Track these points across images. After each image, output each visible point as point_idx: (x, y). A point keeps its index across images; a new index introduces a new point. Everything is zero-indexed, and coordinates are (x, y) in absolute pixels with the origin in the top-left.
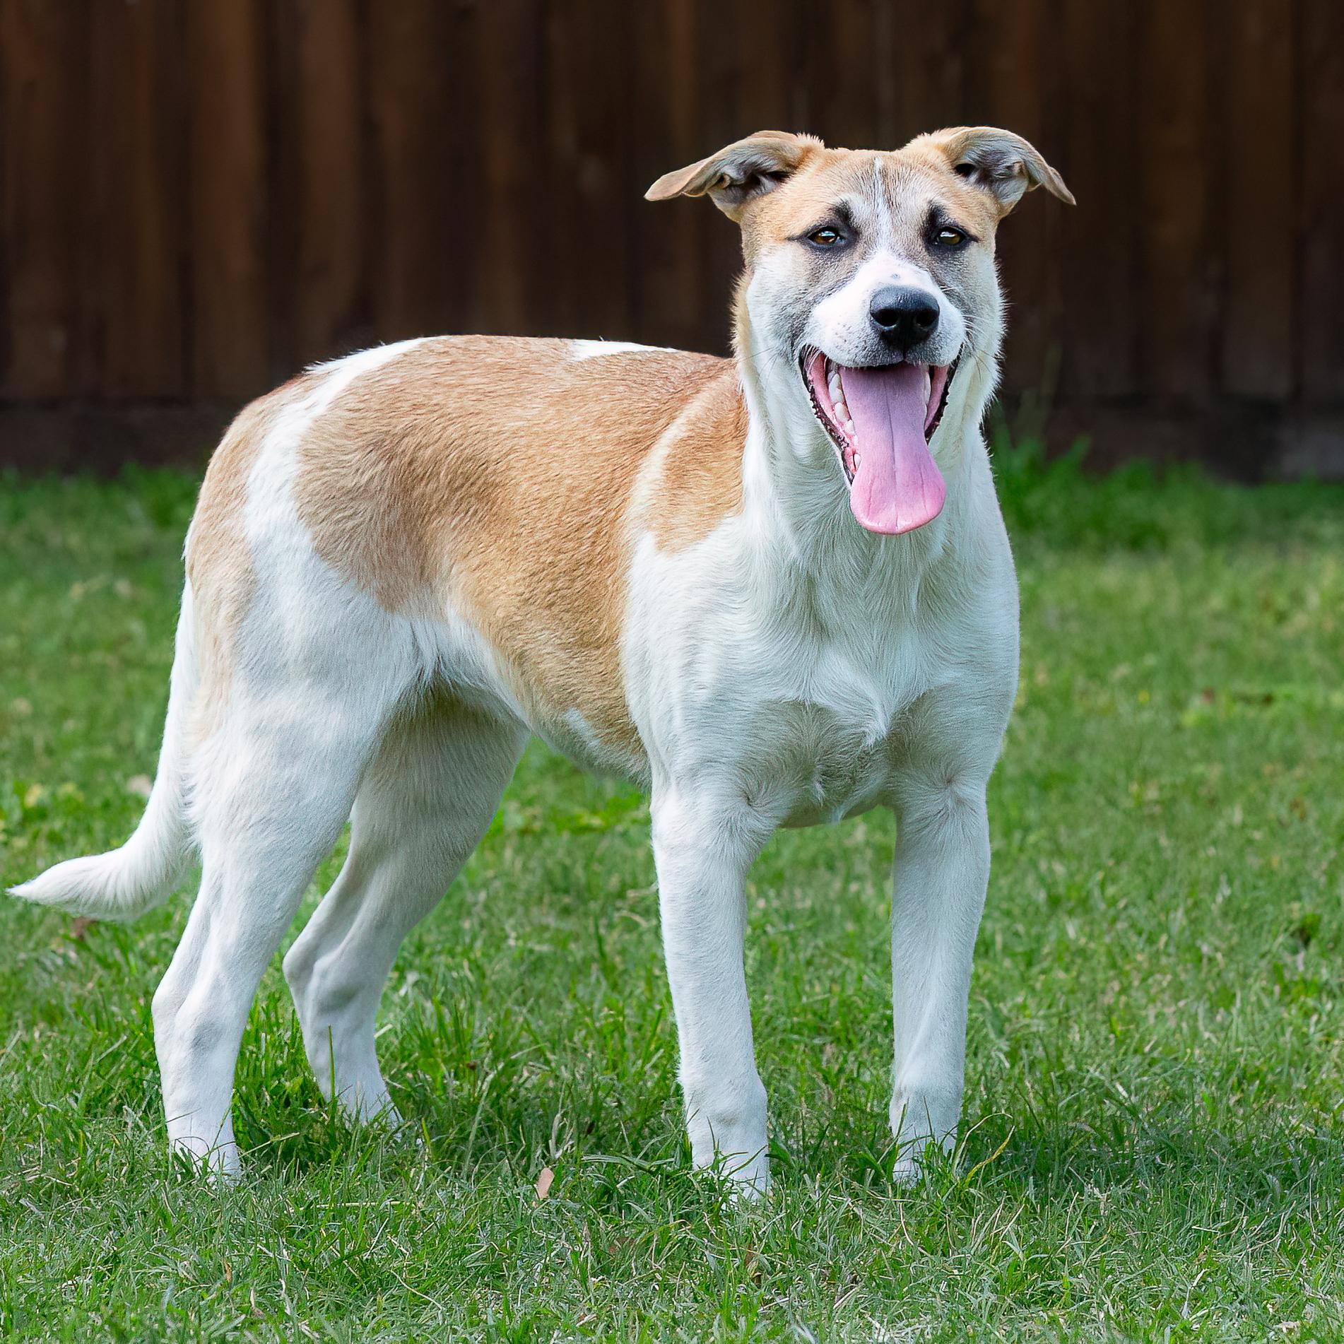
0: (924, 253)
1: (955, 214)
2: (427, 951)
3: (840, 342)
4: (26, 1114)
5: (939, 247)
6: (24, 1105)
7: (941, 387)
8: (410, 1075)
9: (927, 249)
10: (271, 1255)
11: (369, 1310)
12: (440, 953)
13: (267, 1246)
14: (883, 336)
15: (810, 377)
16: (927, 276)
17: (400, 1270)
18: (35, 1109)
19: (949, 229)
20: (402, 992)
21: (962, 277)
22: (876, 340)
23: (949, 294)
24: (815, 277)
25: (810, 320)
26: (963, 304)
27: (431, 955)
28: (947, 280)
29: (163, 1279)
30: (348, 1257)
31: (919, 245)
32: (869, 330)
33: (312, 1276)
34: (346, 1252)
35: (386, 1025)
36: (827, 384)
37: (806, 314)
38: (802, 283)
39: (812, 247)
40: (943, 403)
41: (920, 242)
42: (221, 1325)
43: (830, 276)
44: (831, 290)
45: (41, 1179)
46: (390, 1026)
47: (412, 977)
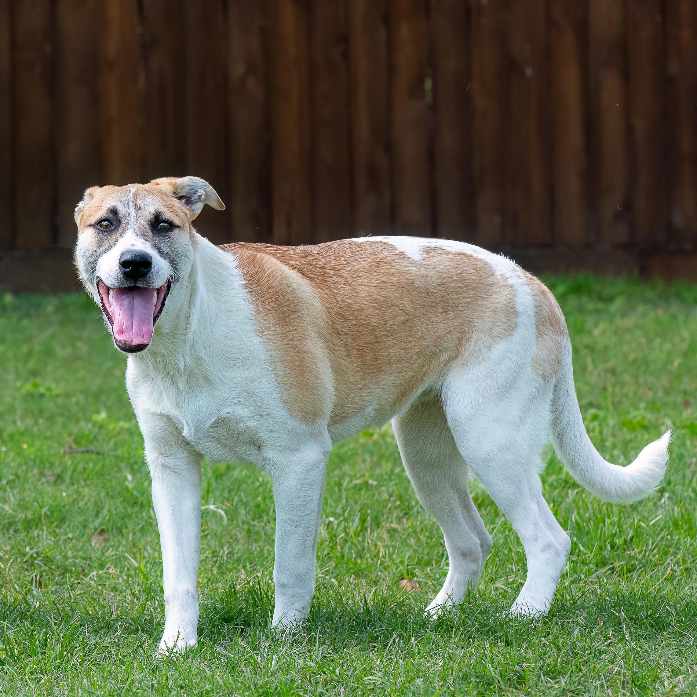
0: (150, 233)
1: (167, 214)
2: (672, 484)
3: (107, 276)
4: (507, 553)
5: (158, 231)
6: (506, 549)
7: (162, 296)
8: (669, 537)
9: (152, 231)
10: (617, 614)
11: (660, 638)
12: (678, 484)
13: (615, 610)
14: (125, 273)
15: (101, 292)
16: (149, 245)
17: (672, 621)
18: (510, 550)
19: (165, 221)
20: (663, 501)
21: (170, 245)
22: (122, 276)
23: (162, 253)
24: (100, 243)
25: (98, 264)
26: (170, 257)
27: (675, 485)
28: (162, 246)
29: (571, 624)
30: (651, 615)
31: (148, 229)
32: (119, 271)
33: (635, 623)
34: (649, 613)
35: (659, 515)
36: (109, 294)
37: (96, 261)
38: (94, 247)
39: (98, 230)
40: (163, 304)
41: (148, 227)
42: (601, 644)
43: (106, 244)
44: (107, 250)
45: (514, 580)
46: (660, 516)
47: (666, 495)
